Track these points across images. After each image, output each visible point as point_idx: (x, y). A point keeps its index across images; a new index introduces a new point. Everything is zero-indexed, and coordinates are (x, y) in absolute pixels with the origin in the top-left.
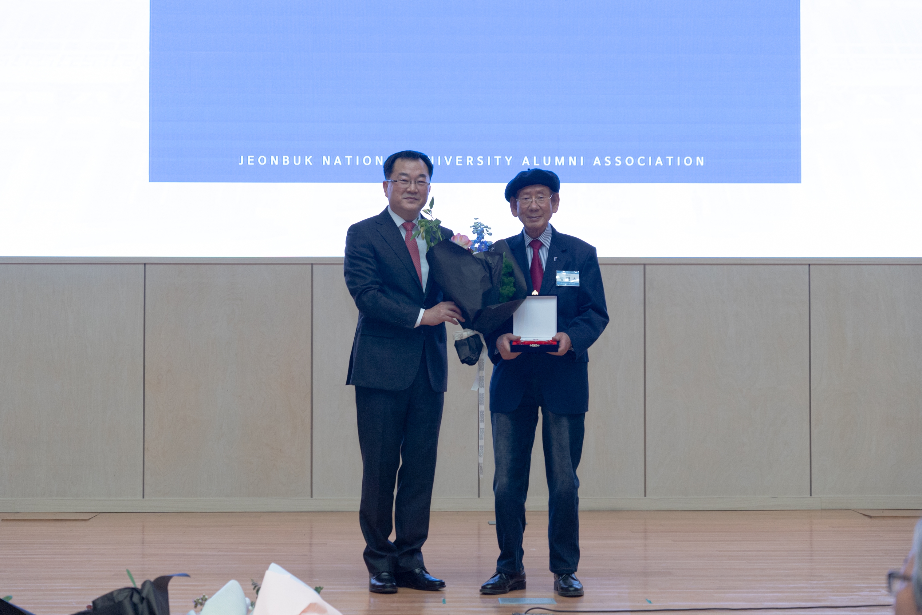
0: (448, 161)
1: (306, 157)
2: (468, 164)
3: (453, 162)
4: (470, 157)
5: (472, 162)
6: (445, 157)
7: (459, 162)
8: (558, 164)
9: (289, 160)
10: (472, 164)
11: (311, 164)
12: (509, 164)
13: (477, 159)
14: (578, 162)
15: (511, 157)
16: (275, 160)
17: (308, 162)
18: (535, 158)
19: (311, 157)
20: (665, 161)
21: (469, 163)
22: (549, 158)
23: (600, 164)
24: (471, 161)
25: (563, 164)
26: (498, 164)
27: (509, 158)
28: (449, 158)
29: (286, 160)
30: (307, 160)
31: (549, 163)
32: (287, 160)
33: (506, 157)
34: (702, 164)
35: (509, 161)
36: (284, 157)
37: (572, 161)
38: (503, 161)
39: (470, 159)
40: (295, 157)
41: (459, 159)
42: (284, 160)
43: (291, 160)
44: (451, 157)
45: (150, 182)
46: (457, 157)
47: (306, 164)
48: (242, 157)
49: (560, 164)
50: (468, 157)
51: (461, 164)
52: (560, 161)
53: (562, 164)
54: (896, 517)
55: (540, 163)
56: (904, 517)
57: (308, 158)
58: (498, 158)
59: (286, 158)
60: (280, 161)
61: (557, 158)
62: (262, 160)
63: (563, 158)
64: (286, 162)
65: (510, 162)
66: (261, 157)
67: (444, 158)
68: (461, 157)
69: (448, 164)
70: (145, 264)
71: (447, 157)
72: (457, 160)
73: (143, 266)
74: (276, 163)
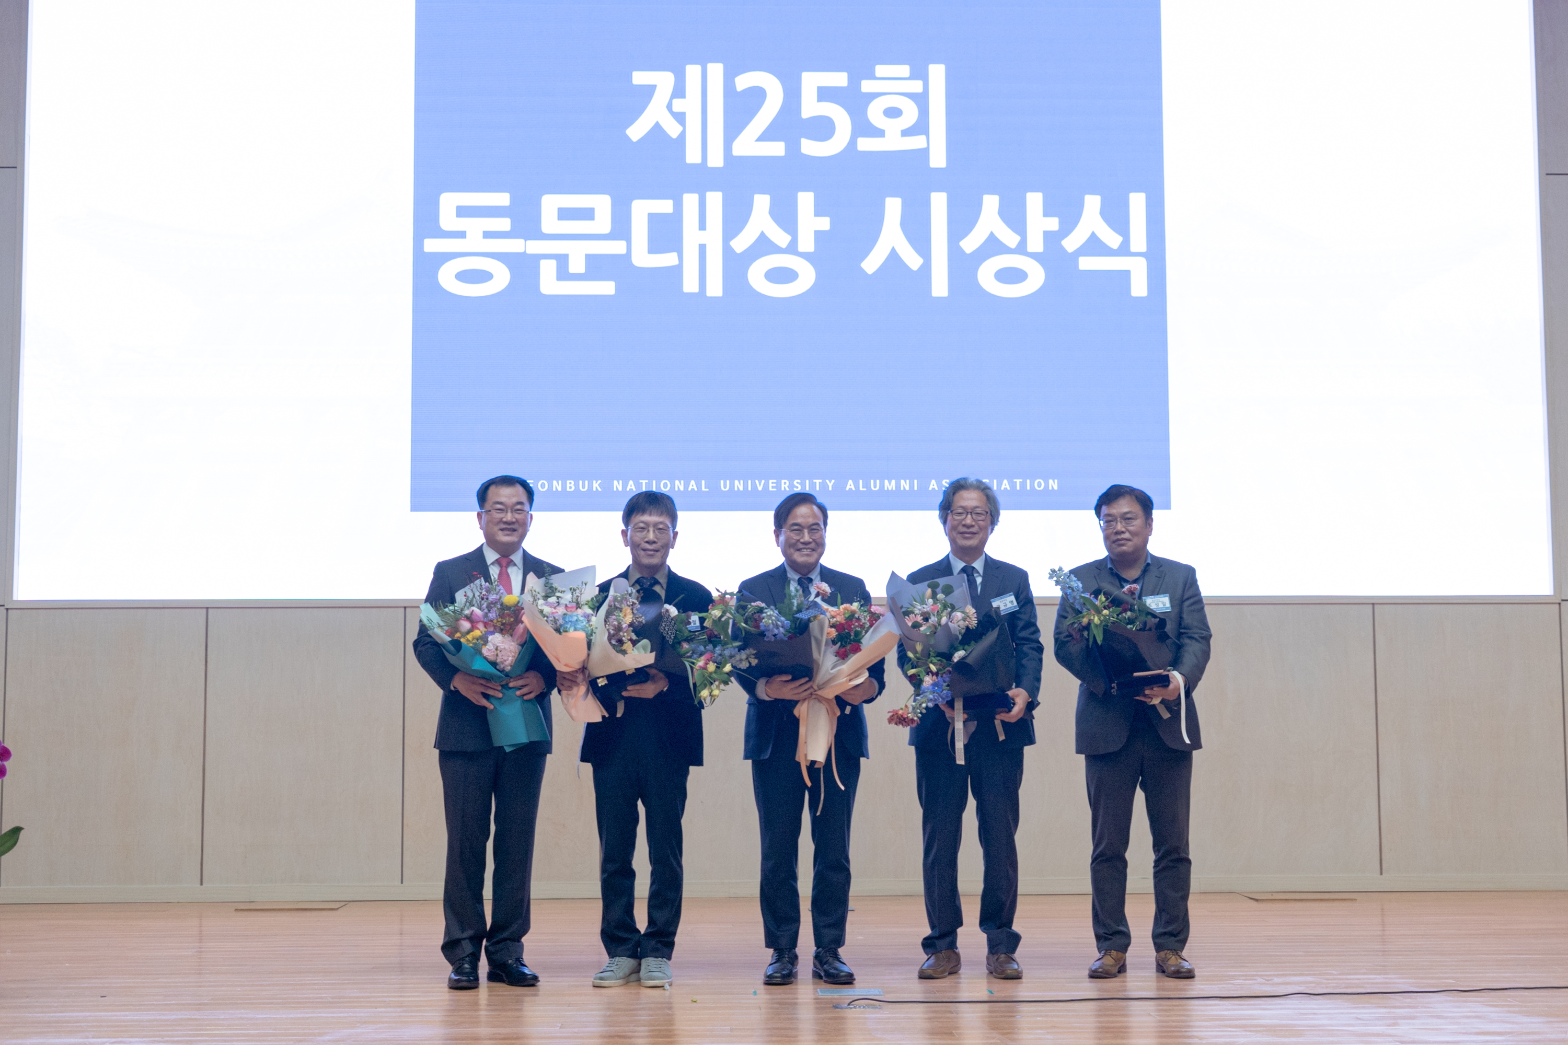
0: (760, 485)
1: (594, 482)
2: (783, 489)
3: (766, 486)
4: (786, 481)
5: (788, 487)
6: (757, 481)
7: (773, 487)
8: (888, 488)
9: (574, 485)
10: (787, 489)
11: (600, 490)
12: (830, 489)
13: (793, 483)
14: (911, 486)
15: (833, 481)
17: (596, 488)
19: (599, 482)
20: (1013, 485)
21: (785, 487)
23: (937, 489)
24: (786, 486)
25: (894, 489)
27: (830, 482)
28: (761, 482)
30: (596, 485)
31: (878, 488)
32: (572, 485)
33: (827, 481)
35: (830, 485)
37: (905, 485)
39: (785, 483)
40: (581, 482)
41: (772, 483)
42: (568, 485)
43: (576, 485)
44: (763, 481)
45: (411, 511)
46: (771, 481)
47: (594, 489)
49: (890, 489)
50: (783, 481)
51: (775, 490)
52: (890, 485)
53: (892, 488)
54: (1286, 900)
55: (866, 488)
56: (1295, 900)
57: (596, 483)
58: (818, 481)
59: (570, 483)
60: (564, 486)
61: (886, 482)
63: (893, 482)
64: (570, 488)
65: (832, 486)
67: (755, 482)
68: (775, 481)
69: (760, 488)
70: (405, 608)
71: (759, 481)
72: (771, 485)
73: (403, 609)
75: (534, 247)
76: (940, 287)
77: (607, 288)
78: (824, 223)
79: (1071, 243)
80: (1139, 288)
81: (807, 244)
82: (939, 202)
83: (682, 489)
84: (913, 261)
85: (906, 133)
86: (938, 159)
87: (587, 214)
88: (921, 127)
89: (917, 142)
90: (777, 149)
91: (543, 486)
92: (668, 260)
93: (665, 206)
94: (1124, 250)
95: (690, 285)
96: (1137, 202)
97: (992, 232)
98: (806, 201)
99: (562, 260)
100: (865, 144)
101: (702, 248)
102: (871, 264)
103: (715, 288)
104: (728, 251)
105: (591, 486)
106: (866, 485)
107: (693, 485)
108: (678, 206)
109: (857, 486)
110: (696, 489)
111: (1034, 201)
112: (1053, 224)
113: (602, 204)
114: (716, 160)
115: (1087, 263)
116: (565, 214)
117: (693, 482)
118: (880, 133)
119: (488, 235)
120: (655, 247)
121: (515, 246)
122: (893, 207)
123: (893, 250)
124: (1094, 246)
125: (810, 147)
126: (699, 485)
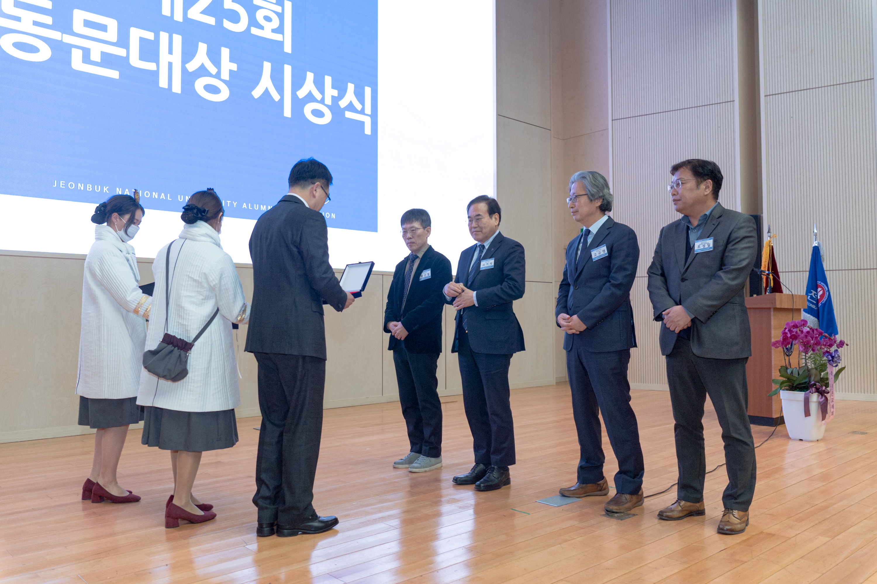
1: (104, 187)
9: (92, 187)
11: (108, 192)
12: (235, 206)
16: (81, 187)
18: (250, 204)
19: (107, 187)
22: (258, 205)
26: (229, 206)
29: (89, 187)
30: (105, 189)
34: (334, 218)
35: (235, 204)
36: (88, 185)
38: (231, 204)
40: (96, 186)
42: (88, 187)
43: (93, 188)
47: (104, 191)
48: (56, 181)
58: (229, 202)
59: (89, 186)
60: (85, 187)
61: (262, 206)
62: (71, 185)
64: (89, 189)
66: (70, 183)
74: (82, 189)
75: (68, 39)
76: (287, 112)
77: (114, 74)
78: (234, 67)
79: (343, 103)
80: (368, 131)
81: (225, 75)
82: (288, 69)
83: (156, 197)
84: (276, 97)
85: (273, 31)
86: (288, 48)
87: (103, 28)
88: (280, 30)
89: (278, 37)
90: (211, 21)
91: (71, 186)
92: (151, 66)
93: (150, 36)
94: (362, 112)
95: (163, 83)
96: (368, 91)
97: (310, 91)
98: (225, 52)
99: (86, 53)
100: (254, 31)
101: (170, 65)
102: (257, 93)
103: (177, 88)
104: (184, 70)
105: (102, 189)
106: (252, 206)
107: (163, 196)
108: (157, 37)
109: (248, 206)
110: (164, 198)
111: (328, 80)
112: (335, 93)
113: (112, 24)
114: (178, 17)
115: (349, 115)
116: (88, 24)
117: (163, 194)
118: (262, 28)
119: (36, 23)
120: (143, 57)
121: (56, 35)
122: (267, 67)
123: (267, 88)
124: (351, 107)
125: (227, 24)
126: (166, 196)
